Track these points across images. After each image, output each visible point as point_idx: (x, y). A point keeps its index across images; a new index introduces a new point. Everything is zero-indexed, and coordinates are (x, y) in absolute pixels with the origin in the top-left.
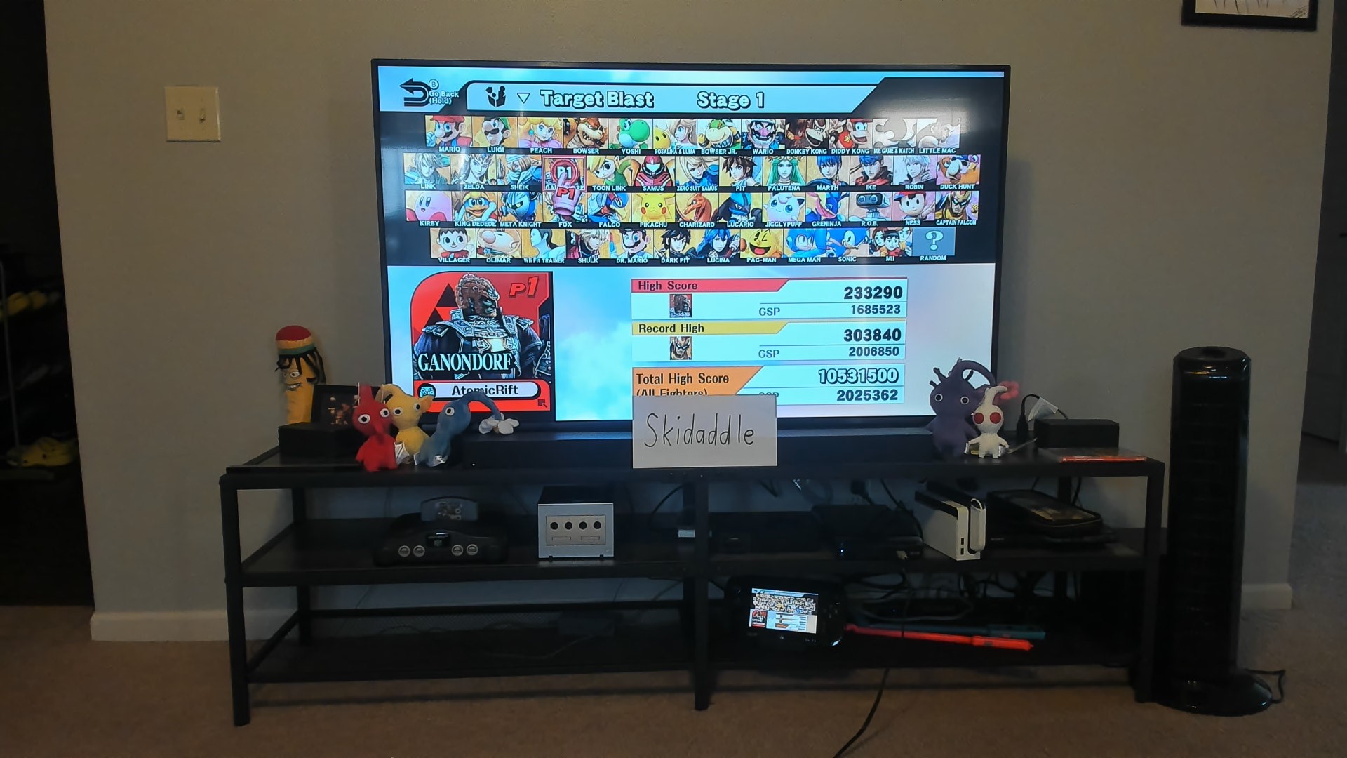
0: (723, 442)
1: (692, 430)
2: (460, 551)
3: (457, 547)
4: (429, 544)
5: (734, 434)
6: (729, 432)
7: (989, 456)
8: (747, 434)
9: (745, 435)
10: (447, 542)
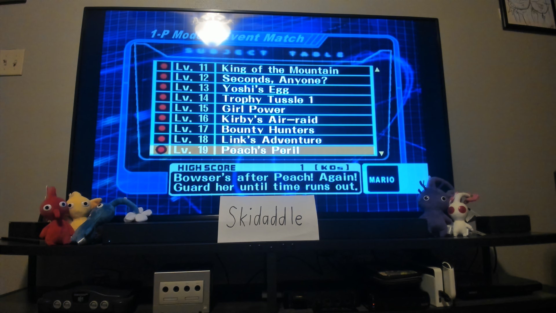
0: (282, 224)
1: (260, 216)
2: (95, 305)
3: (95, 302)
4: (74, 300)
5: (289, 218)
6: (285, 217)
7: (460, 235)
8: (297, 218)
9: (296, 219)
10: (87, 299)
